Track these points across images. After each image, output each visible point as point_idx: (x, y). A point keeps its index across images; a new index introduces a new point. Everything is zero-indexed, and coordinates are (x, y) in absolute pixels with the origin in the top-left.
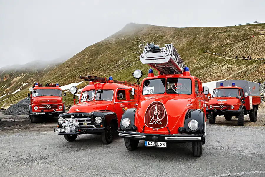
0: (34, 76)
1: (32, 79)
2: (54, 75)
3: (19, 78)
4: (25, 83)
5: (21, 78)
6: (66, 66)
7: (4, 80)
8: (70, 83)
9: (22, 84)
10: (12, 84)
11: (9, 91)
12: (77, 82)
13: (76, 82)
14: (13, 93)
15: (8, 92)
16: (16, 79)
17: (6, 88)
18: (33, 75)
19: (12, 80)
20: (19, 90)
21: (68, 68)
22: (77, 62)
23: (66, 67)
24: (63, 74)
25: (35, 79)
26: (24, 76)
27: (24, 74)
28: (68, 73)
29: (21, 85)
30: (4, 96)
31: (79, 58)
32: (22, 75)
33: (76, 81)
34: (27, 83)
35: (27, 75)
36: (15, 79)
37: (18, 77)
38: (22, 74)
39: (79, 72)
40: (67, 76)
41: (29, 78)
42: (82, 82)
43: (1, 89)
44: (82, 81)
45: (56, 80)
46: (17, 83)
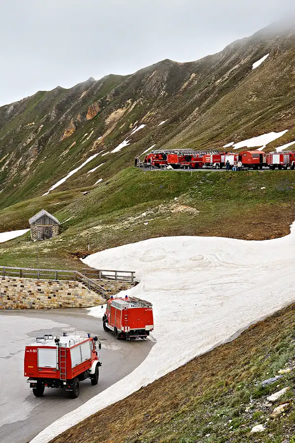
0: (158, 107)
1: (153, 113)
2: (227, 115)
3: (121, 112)
4: (138, 125)
5: (127, 111)
6: (251, 93)
7: (89, 117)
8: (263, 134)
9: (131, 127)
10: (107, 129)
11: (102, 146)
12: (277, 132)
13: (275, 131)
14: (114, 151)
15: (99, 149)
16: (116, 116)
17: (96, 138)
18: (155, 104)
19: (106, 118)
20: (125, 144)
21: (255, 99)
22: (276, 83)
23: (251, 96)
24: (246, 113)
25: (162, 113)
26: (133, 107)
27: (133, 102)
28: (256, 111)
29: (128, 130)
30: (91, 158)
31: (280, 75)
32: (128, 104)
33: (275, 129)
34: (142, 126)
35: (141, 103)
36: (113, 115)
37: (118, 110)
38: (129, 101)
39: (280, 110)
40: (255, 117)
41: (146, 113)
42: (287, 131)
43: (84, 140)
44: (287, 129)
45: (234, 126)
46: (119, 124)
